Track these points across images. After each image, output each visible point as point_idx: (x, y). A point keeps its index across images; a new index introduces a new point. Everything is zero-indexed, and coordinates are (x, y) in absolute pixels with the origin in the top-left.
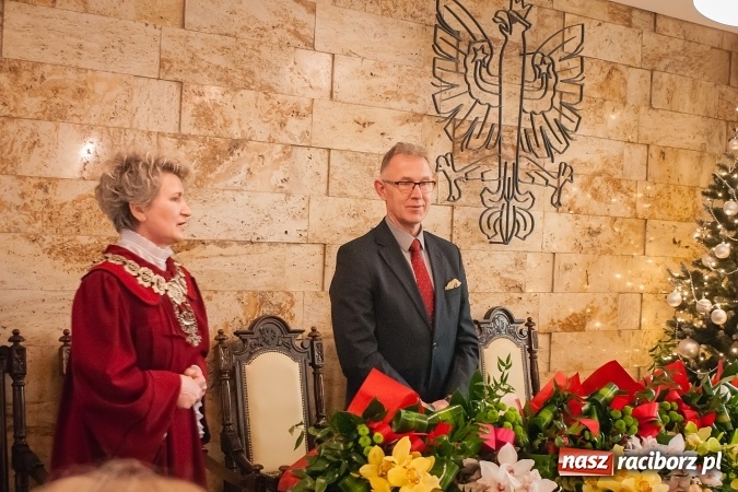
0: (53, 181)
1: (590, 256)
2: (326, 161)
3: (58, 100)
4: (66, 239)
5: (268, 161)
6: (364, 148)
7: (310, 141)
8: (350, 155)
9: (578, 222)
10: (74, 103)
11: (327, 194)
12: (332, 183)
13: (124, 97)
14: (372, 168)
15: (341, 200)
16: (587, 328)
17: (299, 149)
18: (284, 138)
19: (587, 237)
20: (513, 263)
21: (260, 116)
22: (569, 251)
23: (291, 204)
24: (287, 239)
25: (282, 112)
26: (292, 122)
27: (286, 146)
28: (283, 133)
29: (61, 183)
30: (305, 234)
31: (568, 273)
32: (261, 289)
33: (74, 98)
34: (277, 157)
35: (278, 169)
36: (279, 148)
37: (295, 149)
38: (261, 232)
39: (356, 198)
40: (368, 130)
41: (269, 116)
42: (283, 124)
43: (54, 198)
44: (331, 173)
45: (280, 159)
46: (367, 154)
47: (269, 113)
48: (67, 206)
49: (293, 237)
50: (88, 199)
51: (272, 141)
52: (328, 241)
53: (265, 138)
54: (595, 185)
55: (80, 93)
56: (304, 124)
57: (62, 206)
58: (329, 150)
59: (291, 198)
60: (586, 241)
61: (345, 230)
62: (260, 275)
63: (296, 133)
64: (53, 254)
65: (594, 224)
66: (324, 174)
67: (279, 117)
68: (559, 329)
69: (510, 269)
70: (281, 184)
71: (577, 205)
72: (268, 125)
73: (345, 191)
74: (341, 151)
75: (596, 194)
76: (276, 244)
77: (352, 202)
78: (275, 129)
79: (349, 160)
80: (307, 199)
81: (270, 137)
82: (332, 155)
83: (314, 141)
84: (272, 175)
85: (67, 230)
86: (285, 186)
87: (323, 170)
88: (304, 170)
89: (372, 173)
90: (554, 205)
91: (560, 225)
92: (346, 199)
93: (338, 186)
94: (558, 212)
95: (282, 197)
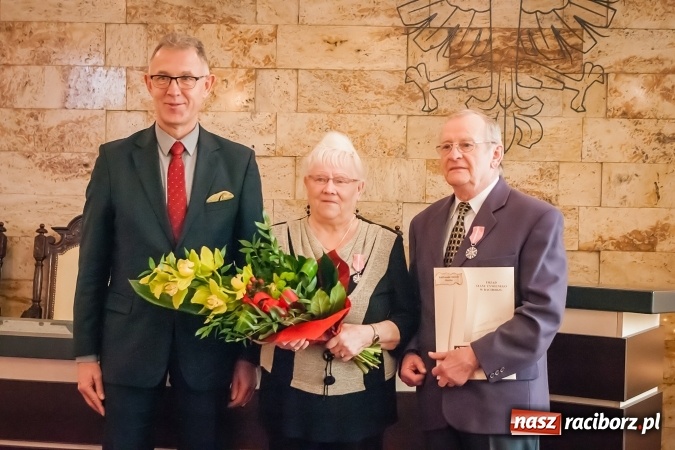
0: (42, 111)
1: (661, 166)
2: (295, 80)
3: (43, 49)
4: (53, 155)
5: (232, 83)
6: (338, 65)
7: (275, 64)
8: (319, 73)
10: (55, 50)
11: (297, 111)
12: (301, 100)
13: (97, 42)
14: (347, 84)
15: (312, 116)
16: (658, 248)
17: (265, 72)
18: (247, 62)
19: (655, 144)
20: (537, 173)
21: (222, 46)
22: (626, 160)
23: (257, 121)
25: (244, 41)
26: (256, 48)
27: (250, 70)
28: (246, 58)
29: (47, 112)
30: (273, 148)
31: (624, 185)
33: (56, 45)
34: (241, 80)
35: (242, 90)
36: (242, 72)
37: (260, 72)
39: (329, 113)
40: (339, 48)
41: (232, 45)
42: (245, 51)
43: (43, 124)
44: (300, 91)
45: (244, 82)
46: (340, 72)
47: (231, 42)
48: (53, 130)
49: (260, 151)
50: (70, 124)
51: (235, 66)
52: (298, 154)
53: (228, 64)
55: (61, 41)
56: (269, 49)
57: (49, 130)
58: (297, 70)
59: (257, 115)
60: (652, 149)
63: (260, 58)
64: (43, 167)
65: (667, 130)
66: (293, 93)
67: (242, 44)
68: (611, 247)
69: (534, 180)
70: (245, 104)
72: (230, 52)
73: (316, 107)
74: (310, 71)
75: (668, 95)
77: (324, 117)
78: (238, 56)
79: (320, 78)
80: (273, 116)
81: (233, 63)
82: (300, 75)
83: (279, 63)
84: (236, 96)
85: (54, 149)
86: (251, 105)
87: (292, 88)
88: (272, 90)
89: (346, 89)
90: (576, 110)
91: (609, 131)
92: (318, 115)
93: (307, 103)
94: (607, 117)
95: (248, 115)
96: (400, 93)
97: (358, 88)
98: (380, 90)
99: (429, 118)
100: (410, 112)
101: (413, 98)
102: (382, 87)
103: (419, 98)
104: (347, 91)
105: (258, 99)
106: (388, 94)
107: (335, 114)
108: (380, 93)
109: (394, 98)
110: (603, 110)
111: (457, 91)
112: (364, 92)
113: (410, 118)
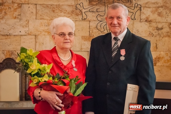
1: (158, 38)
2: (35, 8)
5: (12, 9)
7: (28, 2)
9: (151, 25)
11: (36, 19)
12: (38, 15)
15: (42, 21)
16: (157, 65)
17: (25, 5)
18: (18, 1)
19: (156, 31)
22: (147, 36)
23: (21, 22)
24: (20, 34)
27: (19, 4)
30: (28, 32)
32: (11, 50)
34: (16, 8)
35: (16, 11)
36: (16, 5)
38: (11, 32)
39: (48, 20)
44: (37, 12)
46: (51, 5)
49: (23, 33)
51: (13, 3)
52: (37, 34)
53: (11, 2)
54: (160, 11)
58: (36, 4)
59: (22, 20)
60: (155, 32)
61: (44, 31)
62: (11, 45)
65: (160, 26)
66: (35, 12)
70: (17, 16)
71: (150, 19)
73: (43, 18)
74: (41, 5)
75: (160, 14)
76: (17, 35)
77: (46, 21)
80: (28, 21)
82: (37, 6)
83: (30, 2)
84: (14, 13)
86: (19, 17)
87: (34, 11)
88: (27, 11)
89: (54, 11)
90: (133, 19)
91: (141, 26)
92: (44, 20)
93: (40, 16)
94: (140, 22)
95: (18, 20)
96: (73, 13)
97: (58, 11)
98: (66, 12)
99: (83, 22)
100: (76, 20)
101: (77, 15)
102: (66, 11)
103: (79, 15)
104: (54, 12)
105: (22, 14)
106: (68, 13)
107: (50, 20)
108: (65, 13)
109: (70, 15)
110: (139, 19)
111: (92, 13)
112: (60, 13)
113: (76, 22)
